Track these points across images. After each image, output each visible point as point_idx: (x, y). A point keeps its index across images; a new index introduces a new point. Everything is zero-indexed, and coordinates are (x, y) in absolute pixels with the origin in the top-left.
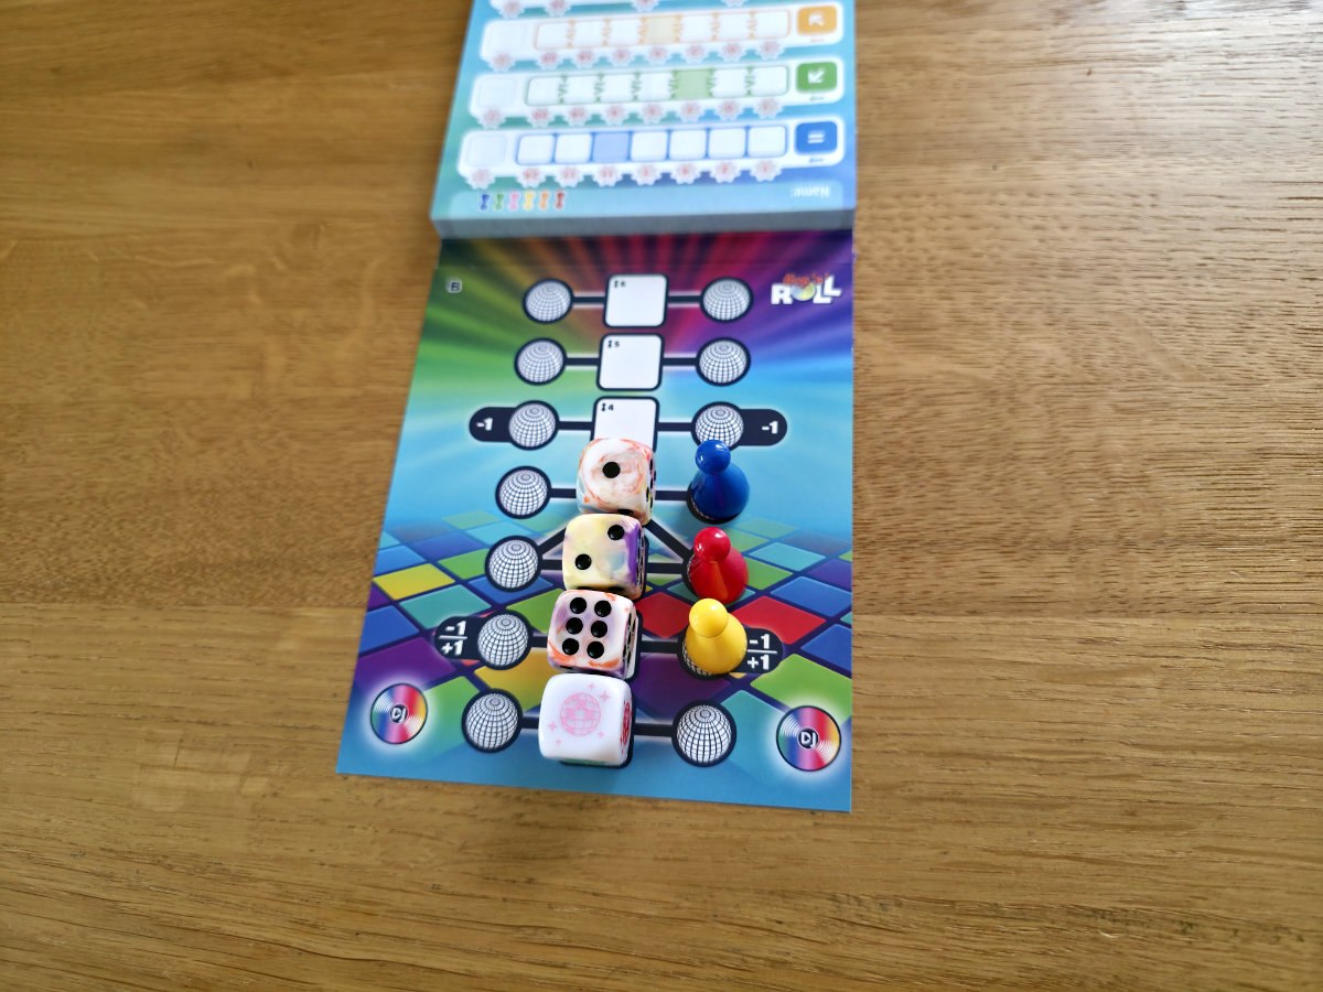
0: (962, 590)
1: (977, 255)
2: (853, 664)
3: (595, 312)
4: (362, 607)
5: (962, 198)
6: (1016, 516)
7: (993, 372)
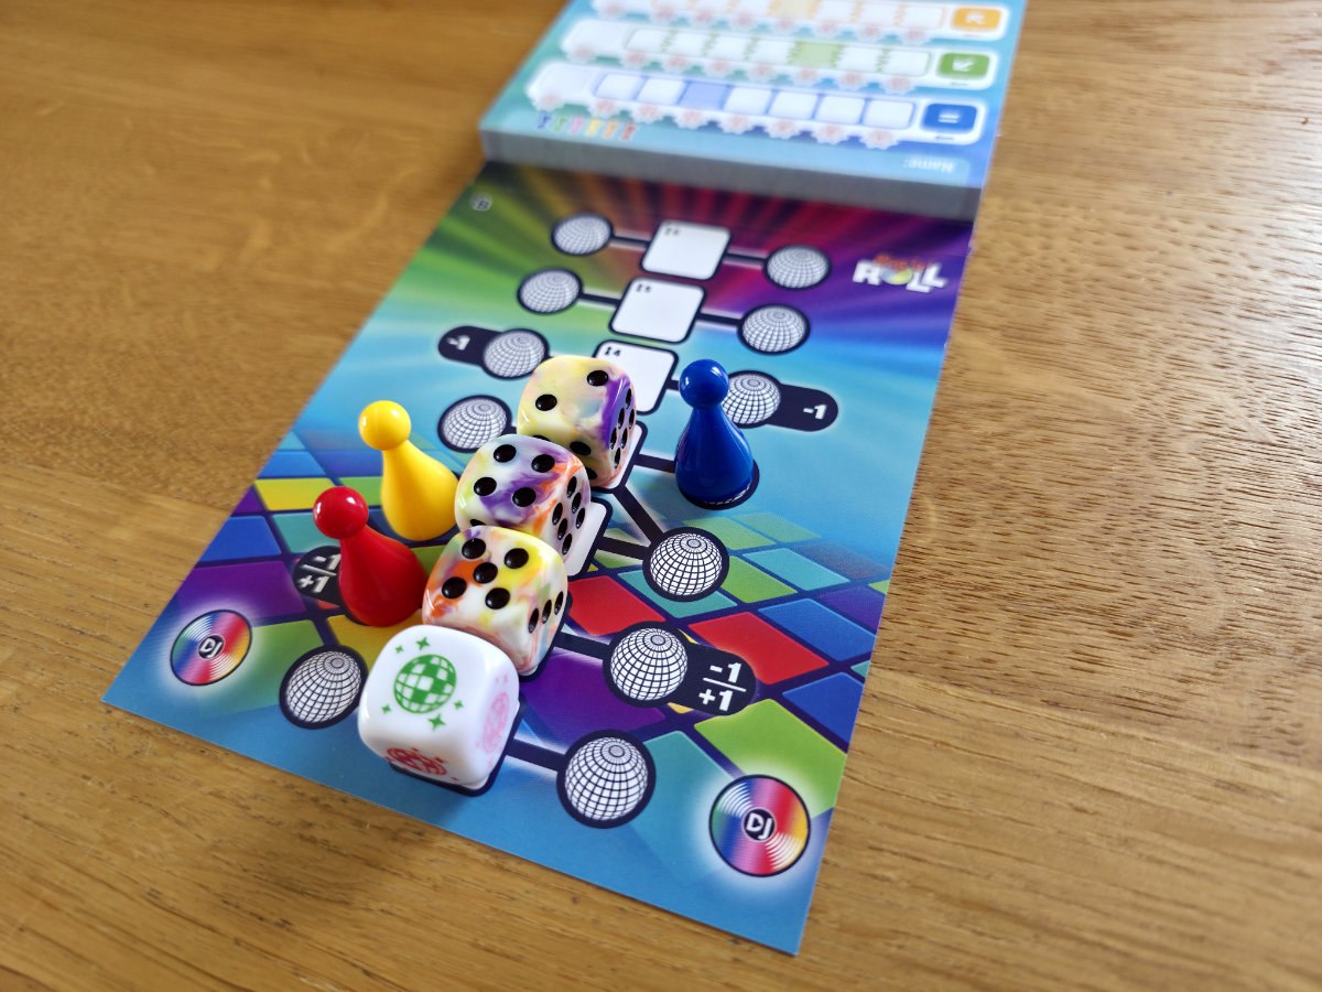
0: (1043, 669)
1: (1130, 276)
2: (853, 736)
3: (633, 253)
4: (227, 510)
5: (1120, 216)
6: (1142, 588)
7: (1134, 405)
